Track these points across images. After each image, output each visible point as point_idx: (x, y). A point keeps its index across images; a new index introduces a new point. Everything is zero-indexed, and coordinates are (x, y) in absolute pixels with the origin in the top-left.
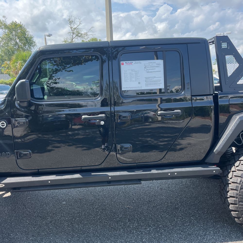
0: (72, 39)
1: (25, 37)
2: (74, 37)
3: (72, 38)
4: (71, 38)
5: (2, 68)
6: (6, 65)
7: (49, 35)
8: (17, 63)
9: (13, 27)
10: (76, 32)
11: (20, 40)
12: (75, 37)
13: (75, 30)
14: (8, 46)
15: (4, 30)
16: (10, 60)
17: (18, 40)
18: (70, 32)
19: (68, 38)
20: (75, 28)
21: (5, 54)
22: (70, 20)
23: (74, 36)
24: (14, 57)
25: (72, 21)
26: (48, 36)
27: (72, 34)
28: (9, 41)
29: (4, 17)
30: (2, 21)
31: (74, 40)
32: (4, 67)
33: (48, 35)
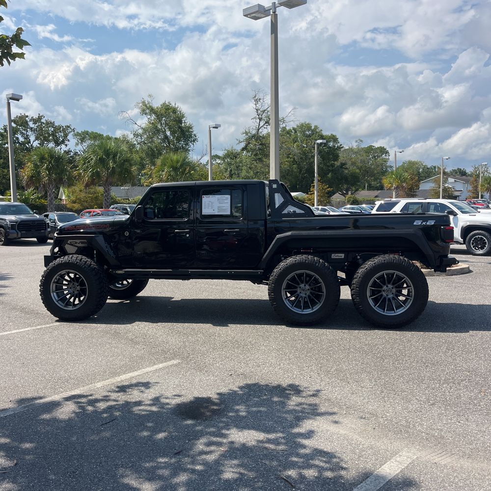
0: (259, 130)
1: (180, 127)
2: (261, 125)
3: (258, 126)
4: (256, 128)
5: (142, 176)
6: (149, 171)
7: (217, 126)
8: (163, 171)
9: (163, 112)
10: (266, 117)
11: (173, 133)
12: (264, 125)
13: (264, 114)
14: (152, 142)
15: (149, 117)
16: (154, 164)
17: (169, 132)
18: (255, 118)
19: (251, 128)
20: (265, 110)
21: (147, 154)
22: (255, 97)
23: (262, 123)
24: (159, 162)
25: (260, 99)
26: (214, 128)
27: (258, 121)
28: (154, 134)
29: (150, 96)
30: (147, 102)
31: (260, 130)
32: (145, 174)
33: (214, 126)
